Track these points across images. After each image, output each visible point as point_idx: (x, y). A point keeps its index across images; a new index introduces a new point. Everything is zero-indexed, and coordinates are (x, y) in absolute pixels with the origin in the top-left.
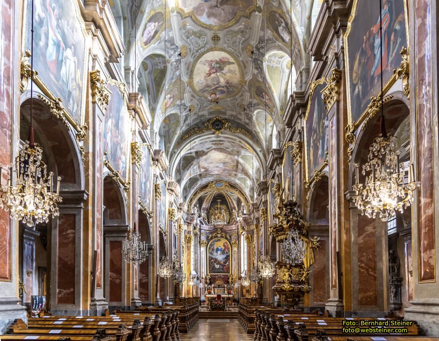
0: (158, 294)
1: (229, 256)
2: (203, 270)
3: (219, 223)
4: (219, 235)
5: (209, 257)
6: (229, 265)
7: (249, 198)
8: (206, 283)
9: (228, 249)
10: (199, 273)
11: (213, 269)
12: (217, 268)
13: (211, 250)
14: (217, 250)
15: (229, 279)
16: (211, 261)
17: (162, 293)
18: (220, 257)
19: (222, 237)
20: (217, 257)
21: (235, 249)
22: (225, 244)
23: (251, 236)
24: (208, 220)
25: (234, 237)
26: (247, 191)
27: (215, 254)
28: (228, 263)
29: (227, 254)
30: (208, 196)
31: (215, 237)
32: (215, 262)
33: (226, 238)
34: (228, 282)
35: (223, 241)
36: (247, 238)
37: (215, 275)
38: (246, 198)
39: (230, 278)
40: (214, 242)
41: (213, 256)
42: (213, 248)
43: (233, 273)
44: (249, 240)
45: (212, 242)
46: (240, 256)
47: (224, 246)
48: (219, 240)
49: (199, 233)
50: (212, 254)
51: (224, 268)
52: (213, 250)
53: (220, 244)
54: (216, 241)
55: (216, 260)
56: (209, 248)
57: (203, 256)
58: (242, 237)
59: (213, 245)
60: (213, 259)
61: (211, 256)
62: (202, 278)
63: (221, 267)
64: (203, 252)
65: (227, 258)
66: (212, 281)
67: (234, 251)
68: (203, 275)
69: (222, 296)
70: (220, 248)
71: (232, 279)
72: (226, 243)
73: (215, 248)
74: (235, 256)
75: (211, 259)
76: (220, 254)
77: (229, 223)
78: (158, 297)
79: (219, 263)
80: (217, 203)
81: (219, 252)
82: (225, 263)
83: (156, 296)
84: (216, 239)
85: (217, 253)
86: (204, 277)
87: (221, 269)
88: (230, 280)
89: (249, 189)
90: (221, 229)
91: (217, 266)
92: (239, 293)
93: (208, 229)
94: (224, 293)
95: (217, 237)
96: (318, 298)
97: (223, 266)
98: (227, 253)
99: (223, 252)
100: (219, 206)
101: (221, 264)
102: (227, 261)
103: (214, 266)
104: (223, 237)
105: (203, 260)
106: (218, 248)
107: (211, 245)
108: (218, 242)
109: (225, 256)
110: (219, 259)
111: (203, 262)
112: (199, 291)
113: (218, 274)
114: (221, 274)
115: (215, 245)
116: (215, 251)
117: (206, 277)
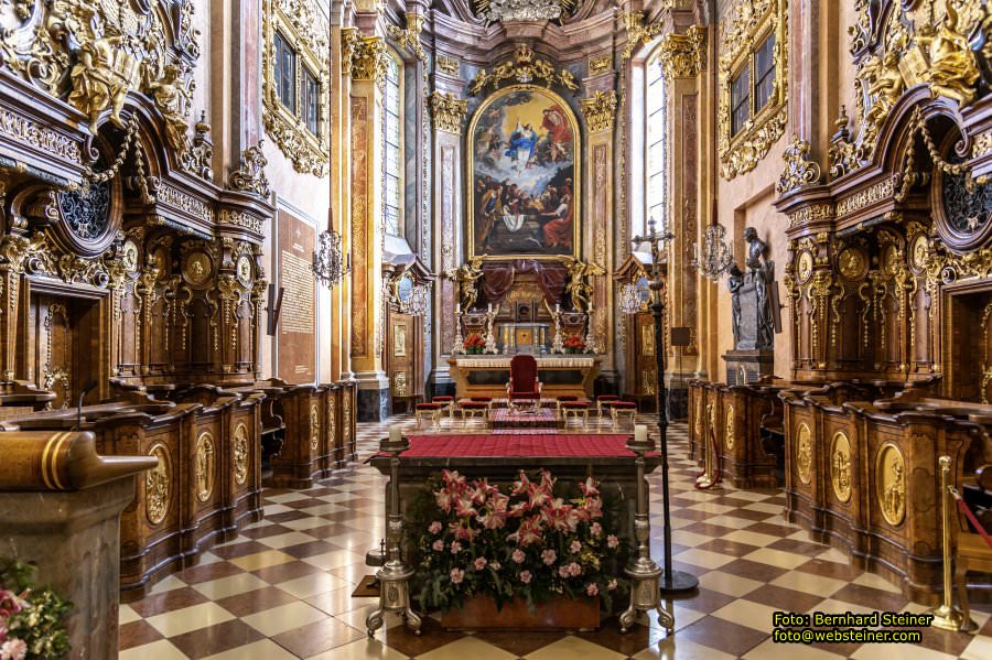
1: (570, 171)
2: (448, 236)
3: (525, 15)
4: (524, 75)
5: (477, 177)
6: (568, 214)
9: (568, 138)
10: (427, 251)
11: (494, 232)
12: (511, 228)
13: (482, 141)
14: (516, 142)
16: (487, 199)
18: (528, 178)
19: (537, 81)
20: (514, 178)
21: (599, 135)
22: (553, 117)
25: (596, 87)
27: (504, 162)
28: (563, 206)
29: (564, 165)
31: (505, 82)
32: (504, 202)
33: (558, 87)
34: (566, 301)
35: (546, 98)
37: (505, 264)
39: (577, 278)
40: (498, 105)
41: (494, 175)
42: (496, 136)
43: (588, 255)
45: (490, 107)
46: (627, 166)
47: (547, 123)
48: (523, 97)
50: (490, 163)
51: (546, 227)
52: (494, 146)
53: (529, 118)
54: (511, 102)
55: (508, 192)
56: (478, 136)
57: (449, 171)
58: (637, 72)
59: (498, 119)
60: (495, 185)
61: (486, 171)
62: (443, 276)
63: (534, 225)
64: (448, 154)
65: (562, 183)
66: (489, 288)
67: (596, 148)
68: (448, 263)
70: (527, 135)
71: (585, 279)
72: (557, 108)
73: (506, 132)
74: (601, 170)
75: (484, 185)
76: (528, 165)
77: (571, 8)
79: (522, 206)
81: (524, 155)
82: (552, 204)
84: (510, 91)
85: (515, 158)
86: (450, 272)
87: (530, 232)
88: (575, 287)
90: (535, 42)
91: (515, 222)
92: (621, 346)
93: (468, 40)
94: (549, 345)
95: (513, 81)
97: (543, 220)
98: (560, 157)
99: (543, 155)
101: (534, 210)
102: (560, 195)
103: (500, 221)
104: (542, 82)
105: (448, 193)
106: (517, 136)
107: (486, 121)
108: (520, 109)
109: (549, 173)
110: (521, 187)
111: (448, 200)
112: (427, 337)
113: (519, 257)
114: (532, 257)
115: (505, 121)
116: (504, 149)
117: (460, 273)
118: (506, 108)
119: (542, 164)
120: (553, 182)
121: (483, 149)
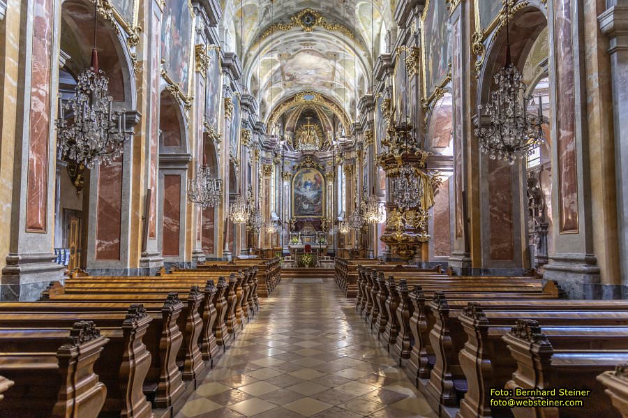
0: (227, 245)
2: (287, 211)
3: (309, 148)
4: (308, 165)
5: (295, 194)
6: (321, 204)
7: (350, 115)
8: (291, 229)
9: (321, 183)
10: (281, 216)
11: (300, 210)
12: (305, 209)
13: (297, 184)
14: (306, 184)
15: (321, 223)
16: (298, 200)
17: (231, 243)
18: (310, 194)
19: (312, 167)
20: (305, 194)
21: (330, 183)
22: (317, 177)
23: (352, 166)
24: (294, 144)
25: (329, 167)
26: (346, 107)
27: (303, 189)
28: (320, 202)
30: (294, 112)
31: (303, 167)
32: (303, 201)
33: (318, 168)
34: (320, 228)
35: (314, 172)
36: (347, 169)
37: (303, 219)
38: (345, 116)
39: (323, 223)
40: (301, 174)
41: (300, 193)
42: (300, 182)
44: (349, 172)
45: (299, 174)
46: (337, 192)
47: (315, 179)
48: (308, 171)
49: (281, 162)
50: (298, 189)
51: (315, 208)
52: (300, 185)
53: (310, 177)
54: (305, 173)
55: (304, 198)
56: (295, 182)
57: (287, 192)
58: (340, 167)
60: (300, 196)
61: (298, 192)
62: (285, 222)
63: (311, 208)
64: (287, 187)
65: (318, 197)
66: (298, 226)
67: (329, 187)
69: (312, 246)
70: (309, 182)
71: (326, 223)
72: (318, 175)
73: (303, 181)
74: (330, 192)
75: (297, 196)
76: (310, 190)
77: (322, 148)
78: (227, 249)
79: (308, 202)
80: (306, 122)
81: (308, 187)
82: (316, 202)
83: (224, 248)
84: (305, 170)
85: (306, 188)
86: (287, 221)
87: (310, 210)
88: (323, 226)
89: (349, 103)
90: (312, 156)
91: (306, 207)
92: (335, 242)
93: (293, 156)
94: (315, 242)
95: (306, 167)
96: (440, 250)
97: (314, 206)
98: (319, 188)
99: (314, 187)
100: (309, 126)
101: (311, 203)
103: (301, 206)
104: (314, 167)
105: (287, 199)
106: (306, 182)
107: (298, 178)
108: (307, 174)
109: (316, 193)
110: (308, 196)
111: (287, 201)
112: (281, 240)
113: (307, 217)
114: (310, 217)
115: (303, 178)
116: (303, 186)
117: (290, 221)
118: (303, 174)
119: (314, 190)
120: (316, 195)
121: (297, 186)
